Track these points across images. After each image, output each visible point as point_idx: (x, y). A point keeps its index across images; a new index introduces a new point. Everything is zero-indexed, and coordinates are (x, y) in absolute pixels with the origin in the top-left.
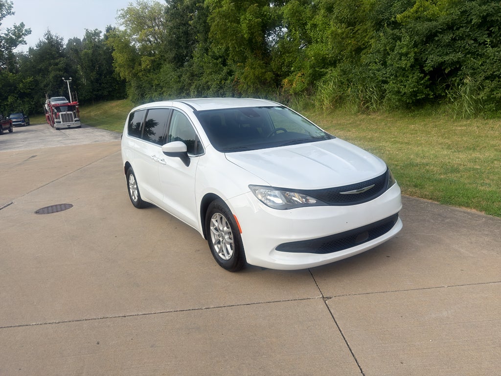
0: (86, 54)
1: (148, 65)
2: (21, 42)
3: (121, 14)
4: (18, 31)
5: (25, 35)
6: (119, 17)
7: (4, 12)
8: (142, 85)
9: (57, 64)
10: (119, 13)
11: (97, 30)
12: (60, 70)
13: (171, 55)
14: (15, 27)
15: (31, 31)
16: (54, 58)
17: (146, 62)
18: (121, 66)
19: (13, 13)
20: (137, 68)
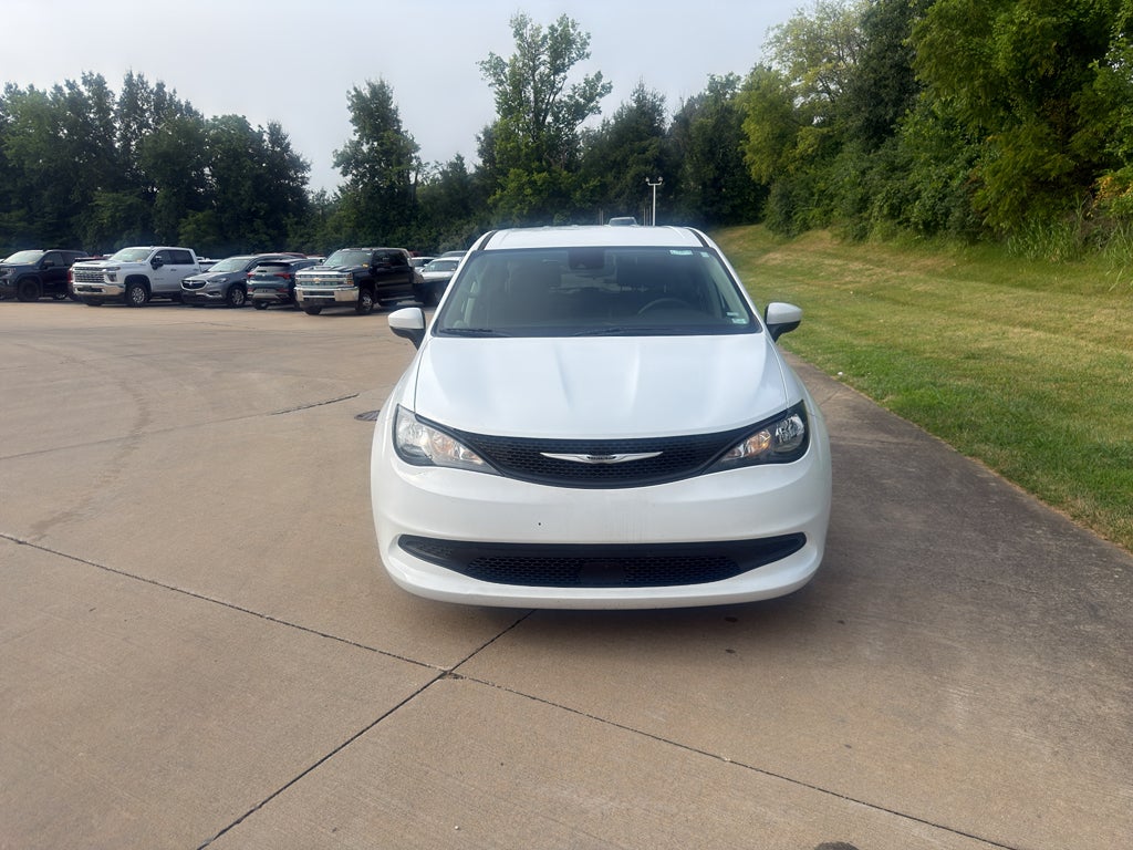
0: (702, 128)
1: (810, 146)
2: (591, 110)
3: (775, 37)
4: (591, 88)
5: (601, 95)
6: (771, 43)
7: (574, 55)
8: (791, 193)
9: (644, 150)
10: (771, 34)
11: (731, 74)
12: (647, 162)
13: (856, 122)
14: (587, 82)
15: (611, 87)
16: (641, 139)
17: (806, 141)
18: (756, 151)
19: (588, 56)
20: (788, 152)
